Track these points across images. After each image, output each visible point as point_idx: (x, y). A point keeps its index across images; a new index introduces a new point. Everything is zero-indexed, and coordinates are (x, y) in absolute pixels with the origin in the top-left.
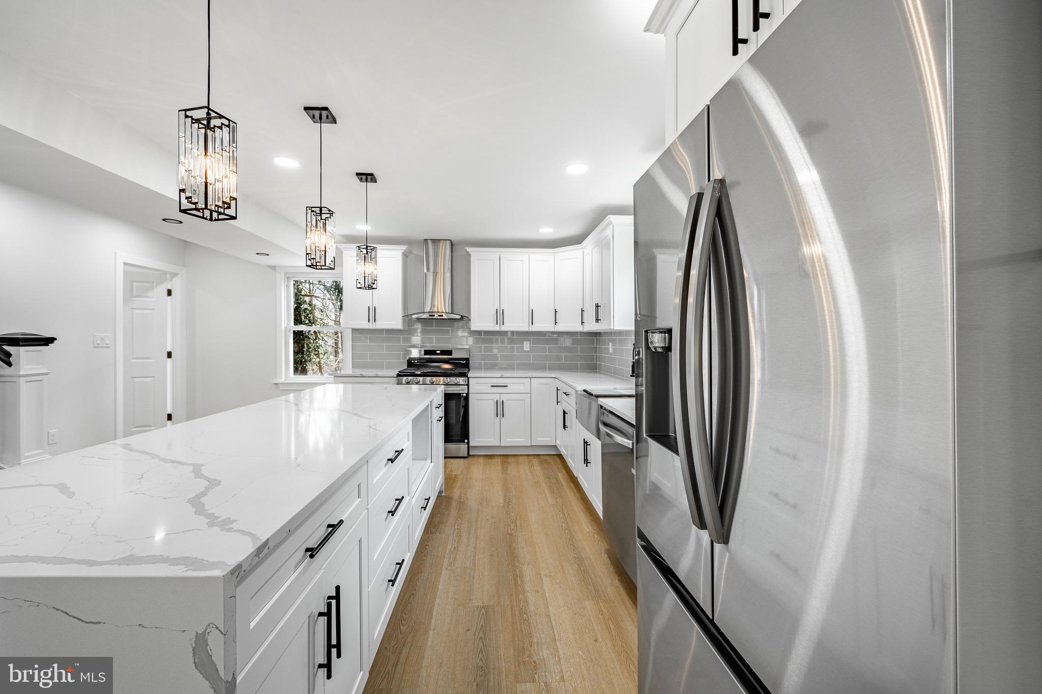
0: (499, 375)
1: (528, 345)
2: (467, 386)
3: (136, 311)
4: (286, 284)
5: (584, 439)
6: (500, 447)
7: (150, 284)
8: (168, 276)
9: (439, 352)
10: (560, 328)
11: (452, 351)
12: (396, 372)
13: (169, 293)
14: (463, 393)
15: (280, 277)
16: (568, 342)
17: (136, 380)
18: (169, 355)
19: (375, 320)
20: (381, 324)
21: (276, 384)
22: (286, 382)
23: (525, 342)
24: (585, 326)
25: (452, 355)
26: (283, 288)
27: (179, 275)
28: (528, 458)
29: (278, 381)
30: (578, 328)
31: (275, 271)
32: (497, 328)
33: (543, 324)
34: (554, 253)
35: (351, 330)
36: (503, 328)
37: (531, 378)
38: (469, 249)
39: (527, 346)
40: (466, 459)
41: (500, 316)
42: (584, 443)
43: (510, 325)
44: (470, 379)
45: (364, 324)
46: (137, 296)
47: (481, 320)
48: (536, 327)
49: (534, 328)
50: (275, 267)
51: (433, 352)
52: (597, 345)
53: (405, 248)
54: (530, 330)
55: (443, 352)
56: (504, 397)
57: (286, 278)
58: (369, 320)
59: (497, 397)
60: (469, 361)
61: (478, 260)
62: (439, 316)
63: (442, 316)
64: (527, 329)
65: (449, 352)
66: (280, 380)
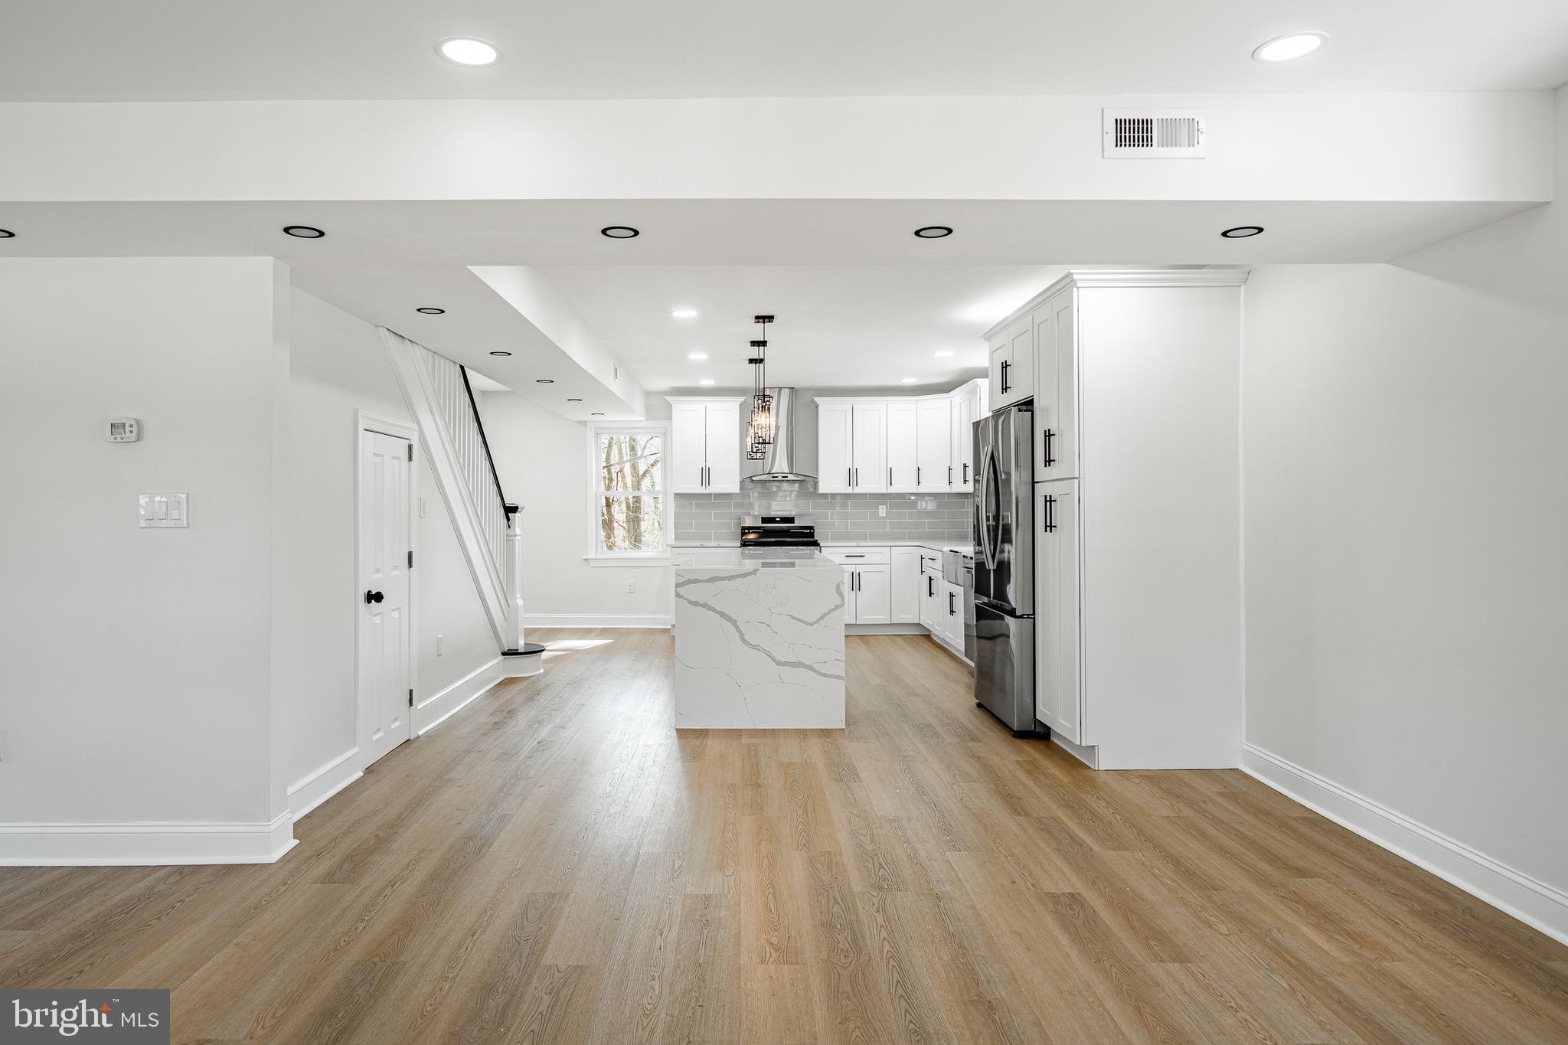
0: (855, 544)
1: (885, 510)
4: (596, 441)
6: (857, 624)
9: (779, 519)
10: (922, 489)
11: (794, 518)
15: (591, 433)
16: (931, 506)
19: (709, 483)
20: (716, 488)
21: (587, 560)
22: (597, 557)
23: (880, 506)
24: (953, 487)
25: (794, 523)
28: (888, 637)
29: (588, 557)
30: (945, 489)
31: (586, 426)
32: (849, 490)
33: (904, 484)
34: (917, 401)
35: (673, 495)
36: (857, 490)
37: (890, 548)
38: (816, 399)
39: (882, 511)
41: (852, 476)
43: (864, 487)
44: (822, 548)
45: (697, 489)
47: (831, 481)
48: (896, 488)
49: (892, 490)
50: (586, 422)
51: (772, 520)
52: (968, 508)
53: (741, 400)
54: (889, 492)
55: (785, 520)
56: (860, 569)
58: (701, 483)
59: (852, 569)
60: (815, 529)
61: (827, 411)
62: (783, 477)
63: (787, 477)
64: (884, 491)
65: (791, 520)
66: (591, 555)
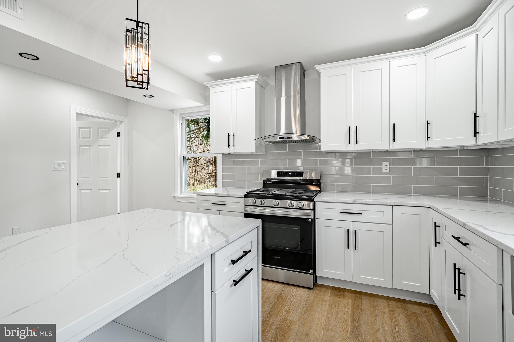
1: (388, 167)
2: (313, 211)
3: (101, 147)
4: (181, 122)
5: (455, 265)
6: (351, 282)
7: (108, 129)
8: (118, 123)
9: (291, 173)
10: (433, 144)
11: (303, 172)
12: (243, 193)
13: (118, 134)
14: (308, 219)
15: (177, 118)
17: (101, 191)
18: (118, 175)
19: (233, 145)
20: (239, 148)
21: (175, 197)
22: (182, 196)
23: (383, 163)
24: (479, 138)
25: (303, 177)
26: (179, 125)
27: (123, 122)
28: (388, 305)
29: (176, 195)
31: (174, 113)
32: (349, 148)
33: (410, 141)
34: (425, 52)
35: (221, 155)
36: (358, 148)
37: (392, 206)
38: (318, 67)
39: (386, 167)
40: (311, 291)
41: (353, 134)
42: (455, 268)
43: (364, 145)
44: (317, 203)
45: (225, 150)
46: (101, 138)
47: (332, 141)
48: (399, 145)
51: (285, 174)
52: (488, 165)
53: (257, 77)
54: (391, 148)
55: (295, 174)
56: (356, 226)
57: (181, 119)
58: (229, 145)
59: (348, 225)
60: (320, 183)
61: (328, 77)
62: (288, 138)
63: (291, 138)
64: (387, 148)
65: (301, 174)
66: (178, 194)
